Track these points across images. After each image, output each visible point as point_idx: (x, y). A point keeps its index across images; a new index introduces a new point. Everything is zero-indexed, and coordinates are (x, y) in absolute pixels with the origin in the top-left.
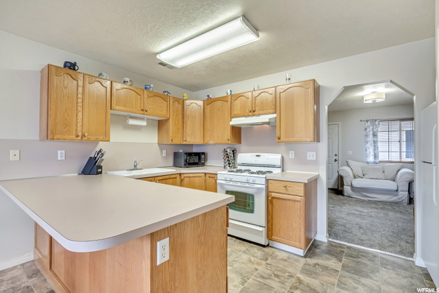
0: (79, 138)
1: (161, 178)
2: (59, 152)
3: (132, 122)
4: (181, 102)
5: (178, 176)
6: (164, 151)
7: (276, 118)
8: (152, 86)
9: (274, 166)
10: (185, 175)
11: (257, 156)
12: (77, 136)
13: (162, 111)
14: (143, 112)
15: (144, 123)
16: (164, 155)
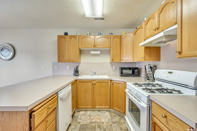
0: (67, 61)
1: (98, 81)
2: (67, 66)
3: (92, 52)
4: (119, 38)
5: (109, 81)
6: (114, 67)
7: (176, 28)
8: (101, 32)
9: (186, 86)
10: (114, 82)
11: (170, 73)
12: (66, 61)
13: (106, 45)
14: (94, 47)
15: (99, 52)
16: (114, 68)
